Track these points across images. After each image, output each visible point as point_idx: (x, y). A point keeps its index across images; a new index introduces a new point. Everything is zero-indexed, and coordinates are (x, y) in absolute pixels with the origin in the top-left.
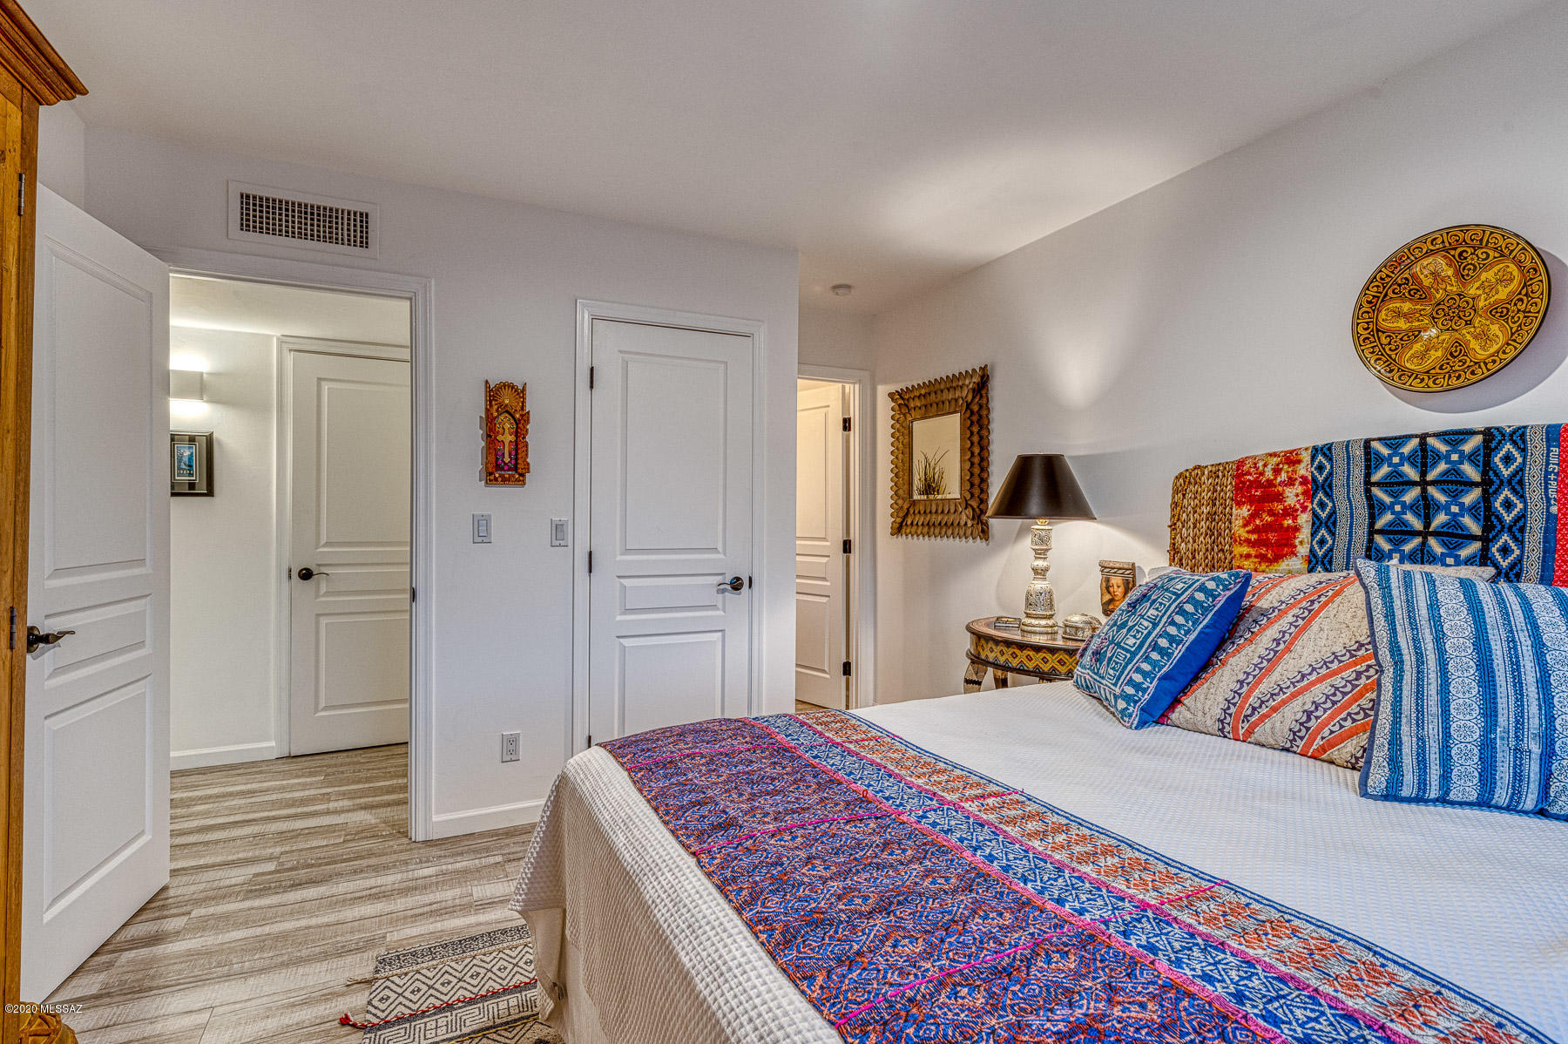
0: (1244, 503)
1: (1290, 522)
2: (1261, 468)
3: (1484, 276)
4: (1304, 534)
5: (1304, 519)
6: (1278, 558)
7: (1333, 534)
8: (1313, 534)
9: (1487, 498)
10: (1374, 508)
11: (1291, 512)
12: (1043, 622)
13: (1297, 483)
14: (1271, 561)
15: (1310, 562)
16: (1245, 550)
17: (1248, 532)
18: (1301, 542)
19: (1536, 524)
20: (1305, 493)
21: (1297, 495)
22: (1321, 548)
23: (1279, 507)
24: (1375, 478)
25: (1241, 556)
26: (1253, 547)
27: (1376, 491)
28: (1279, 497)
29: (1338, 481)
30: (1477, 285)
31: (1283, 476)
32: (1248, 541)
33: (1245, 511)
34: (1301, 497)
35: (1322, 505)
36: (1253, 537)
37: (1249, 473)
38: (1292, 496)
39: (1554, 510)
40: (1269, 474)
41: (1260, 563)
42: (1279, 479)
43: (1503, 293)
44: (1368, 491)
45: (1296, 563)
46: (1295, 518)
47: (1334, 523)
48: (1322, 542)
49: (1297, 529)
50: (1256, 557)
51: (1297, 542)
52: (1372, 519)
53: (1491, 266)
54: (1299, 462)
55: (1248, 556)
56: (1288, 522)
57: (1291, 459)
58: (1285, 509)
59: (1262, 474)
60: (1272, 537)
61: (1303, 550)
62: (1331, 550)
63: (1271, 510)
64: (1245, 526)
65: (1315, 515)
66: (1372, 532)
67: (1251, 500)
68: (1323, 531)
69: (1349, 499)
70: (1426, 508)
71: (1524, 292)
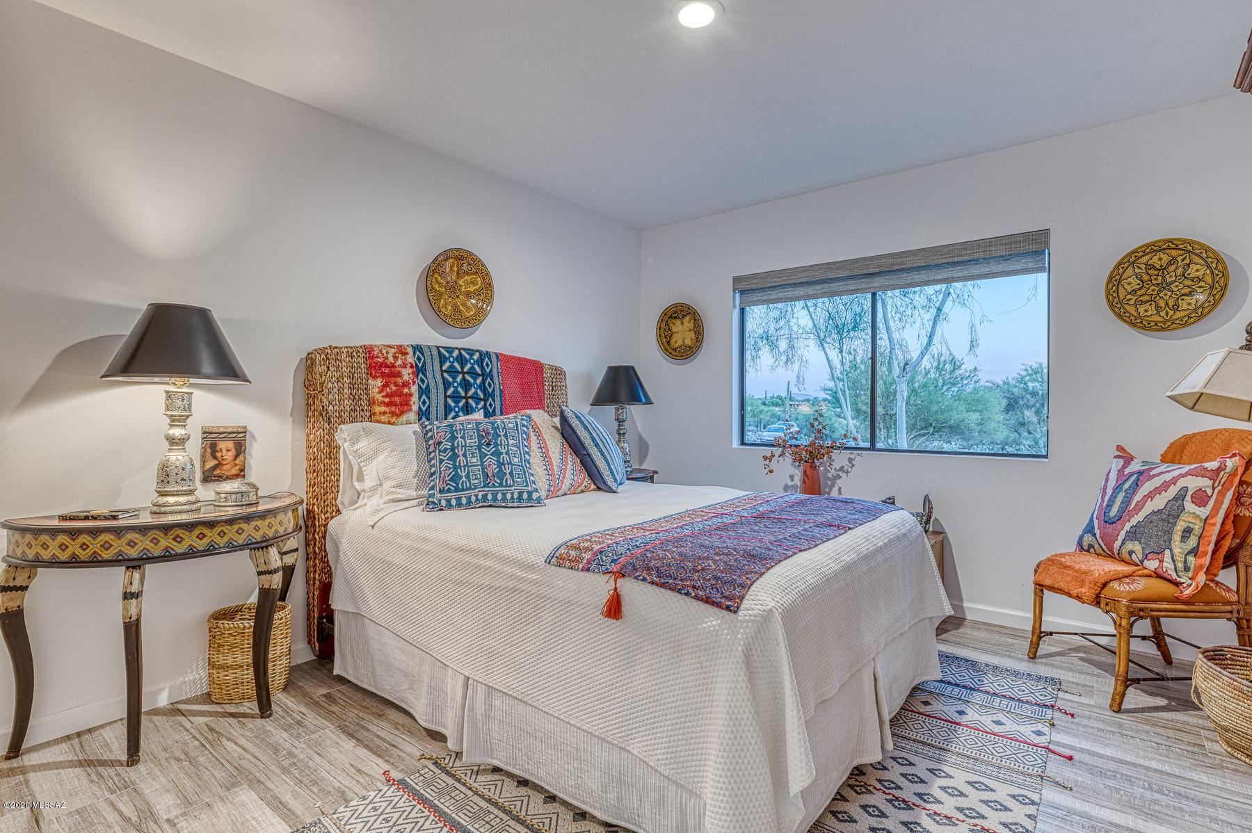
0: (378, 377)
1: (407, 390)
2: (385, 355)
3: (466, 278)
4: (415, 398)
5: (414, 389)
6: (402, 413)
7: (429, 398)
8: (420, 398)
9: (484, 381)
10: (447, 385)
11: (406, 384)
12: (182, 499)
13: (408, 367)
14: (398, 416)
15: (419, 414)
16: (383, 409)
17: (383, 397)
18: (414, 403)
19: (497, 393)
20: (413, 373)
21: (409, 375)
22: (424, 406)
23: (400, 381)
24: (444, 368)
25: (380, 413)
26: (387, 406)
27: (445, 375)
28: (399, 375)
29: (429, 367)
30: (463, 280)
31: (399, 362)
32: (383, 403)
33: (379, 382)
34: (411, 375)
35: (422, 381)
36: (387, 400)
37: (378, 357)
38: (407, 374)
39: (501, 387)
40: (391, 359)
41: (392, 417)
42: (397, 363)
43: (472, 289)
44: (442, 374)
45: (412, 416)
46: (410, 388)
47: (429, 392)
48: (424, 403)
49: (411, 395)
50: (389, 413)
51: (412, 403)
52: (446, 390)
53: (471, 274)
54: (407, 354)
55: (384, 413)
56: (406, 390)
57: (401, 351)
58: (403, 383)
59: (387, 358)
60: (397, 400)
61: (415, 408)
62: (429, 407)
63: (395, 383)
64: (380, 392)
65: (419, 386)
66: (446, 397)
67: (383, 375)
68: (424, 396)
69: (434, 377)
70: (466, 385)
71: (482, 291)
